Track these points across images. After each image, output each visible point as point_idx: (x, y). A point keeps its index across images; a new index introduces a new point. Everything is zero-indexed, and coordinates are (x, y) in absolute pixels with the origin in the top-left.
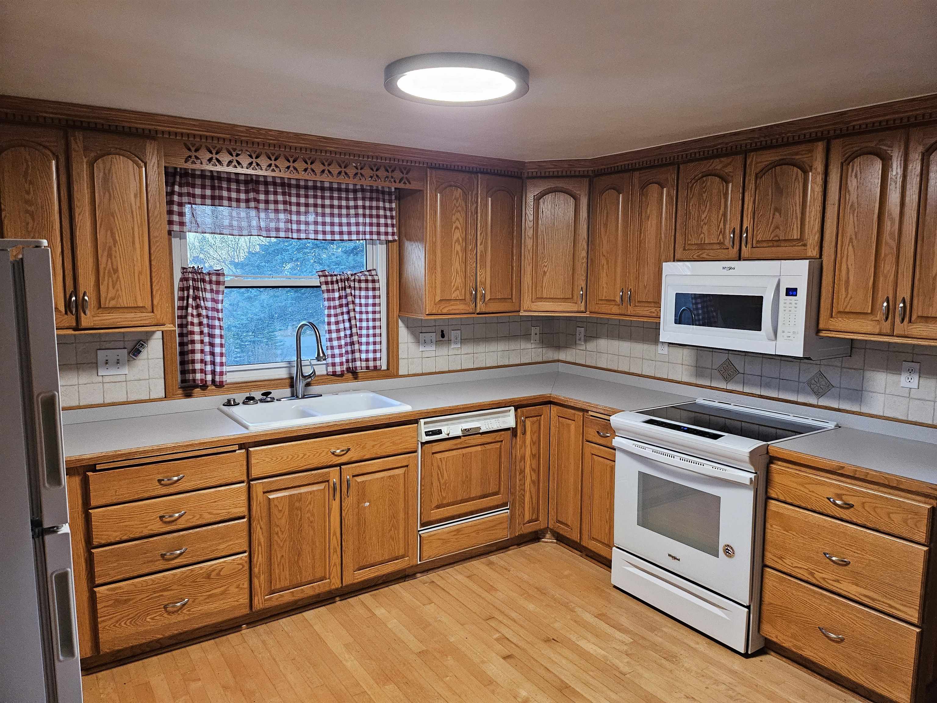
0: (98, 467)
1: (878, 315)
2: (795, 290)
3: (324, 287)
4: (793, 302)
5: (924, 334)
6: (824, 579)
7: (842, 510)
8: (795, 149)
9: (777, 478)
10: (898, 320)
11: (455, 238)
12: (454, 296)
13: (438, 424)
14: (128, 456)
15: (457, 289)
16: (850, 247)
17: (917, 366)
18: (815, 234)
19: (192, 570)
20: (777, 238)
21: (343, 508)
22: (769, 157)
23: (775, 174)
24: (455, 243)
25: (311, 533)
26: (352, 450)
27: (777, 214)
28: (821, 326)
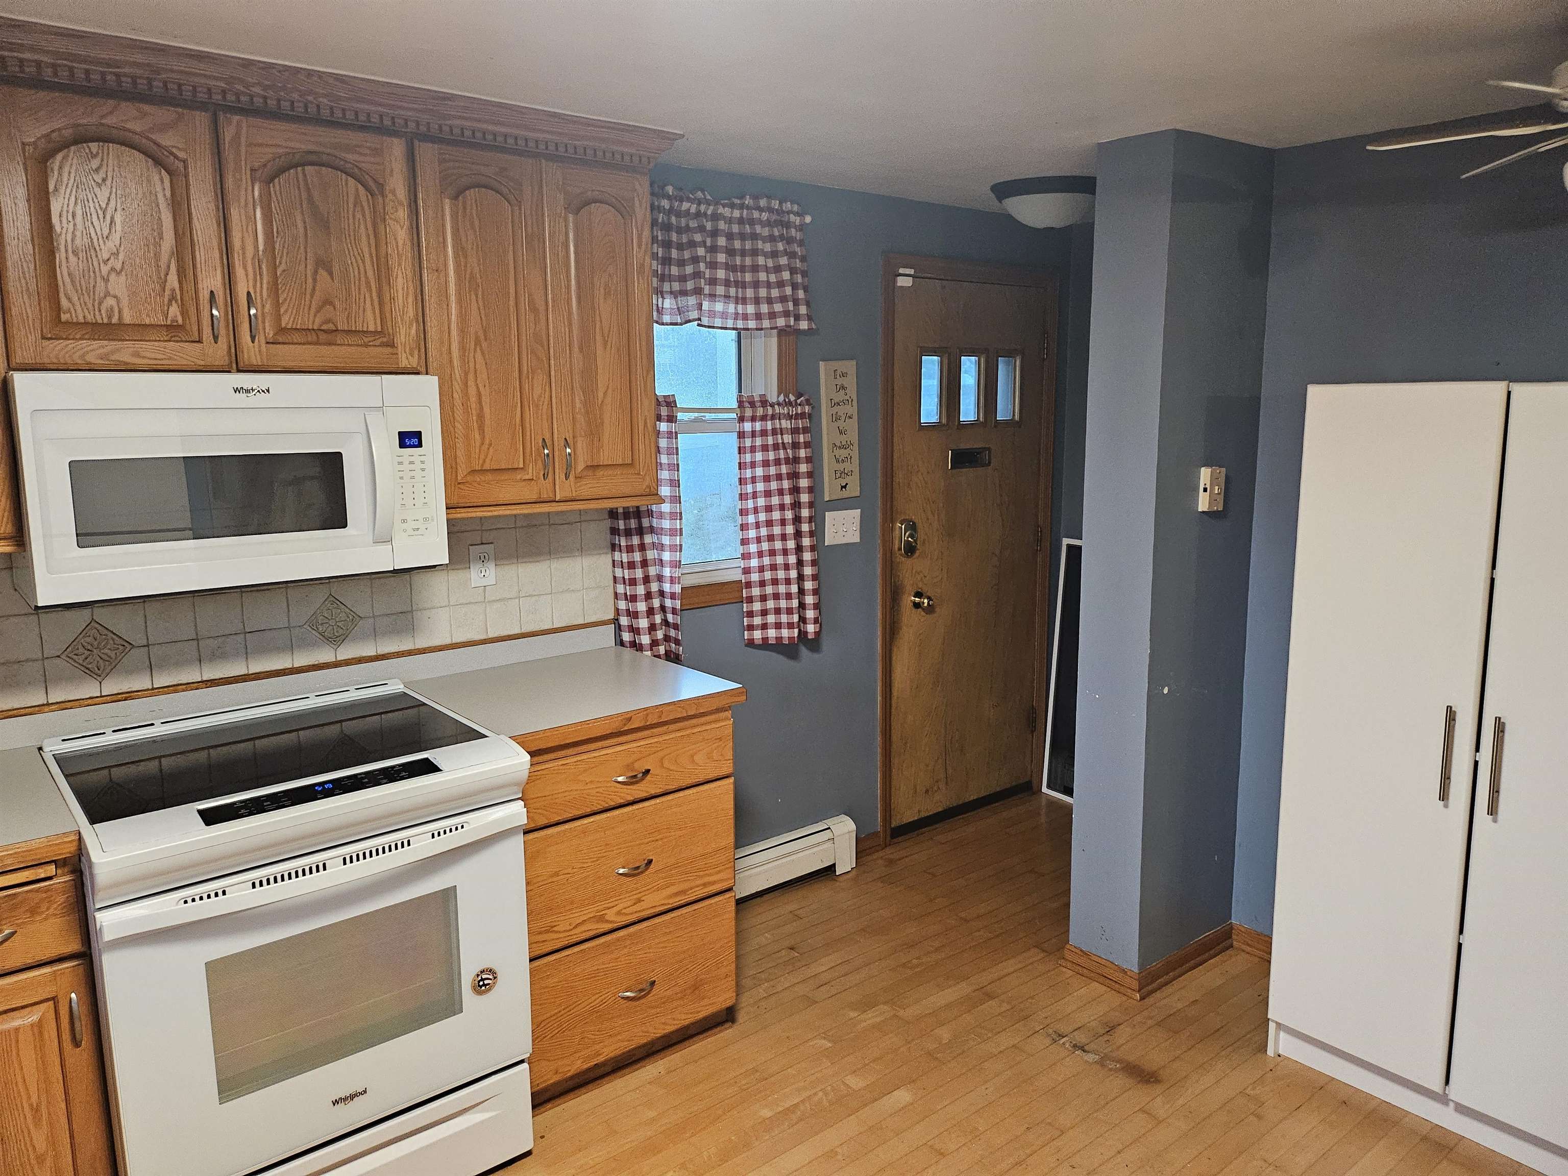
1: (530, 471)
2: (418, 435)
4: (417, 459)
5: (595, 493)
7: (631, 787)
9: (531, 791)
10: (560, 476)
16: (478, 354)
17: (490, 549)
18: (411, 324)
20: (331, 326)
23: (306, 184)
27: (322, 273)
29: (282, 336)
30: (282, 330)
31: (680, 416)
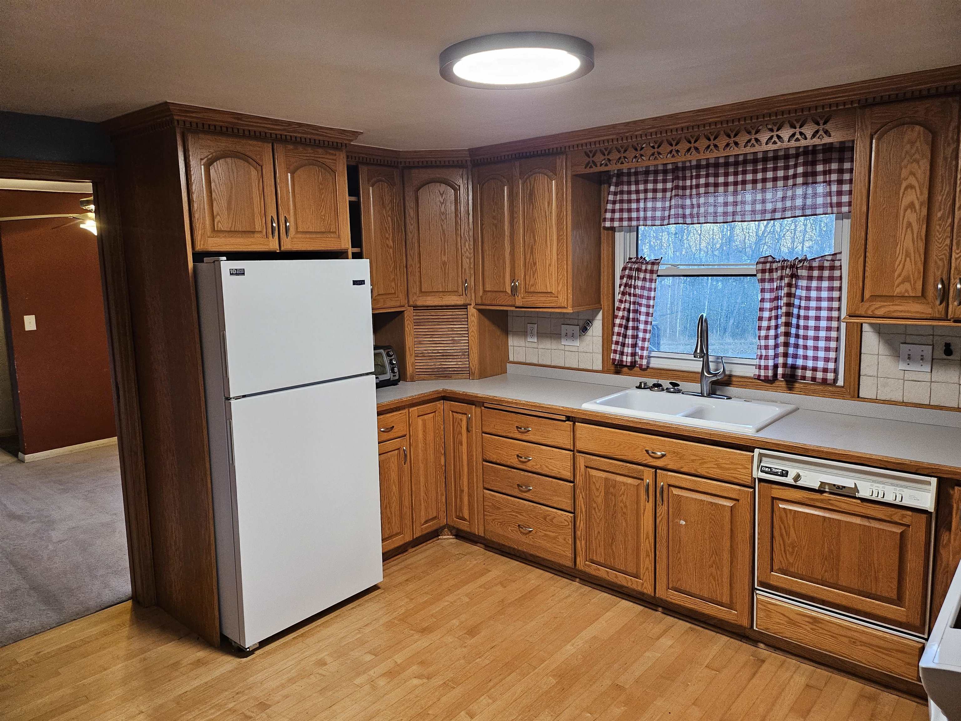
0: (486, 405)
3: (759, 276)
11: (905, 202)
12: (898, 291)
13: (787, 463)
14: (500, 402)
15: (907, 279)
19: (535, 507)
21: (658, 515)
24: (905, 210)
25: (624, 524)
26: (669, 456)
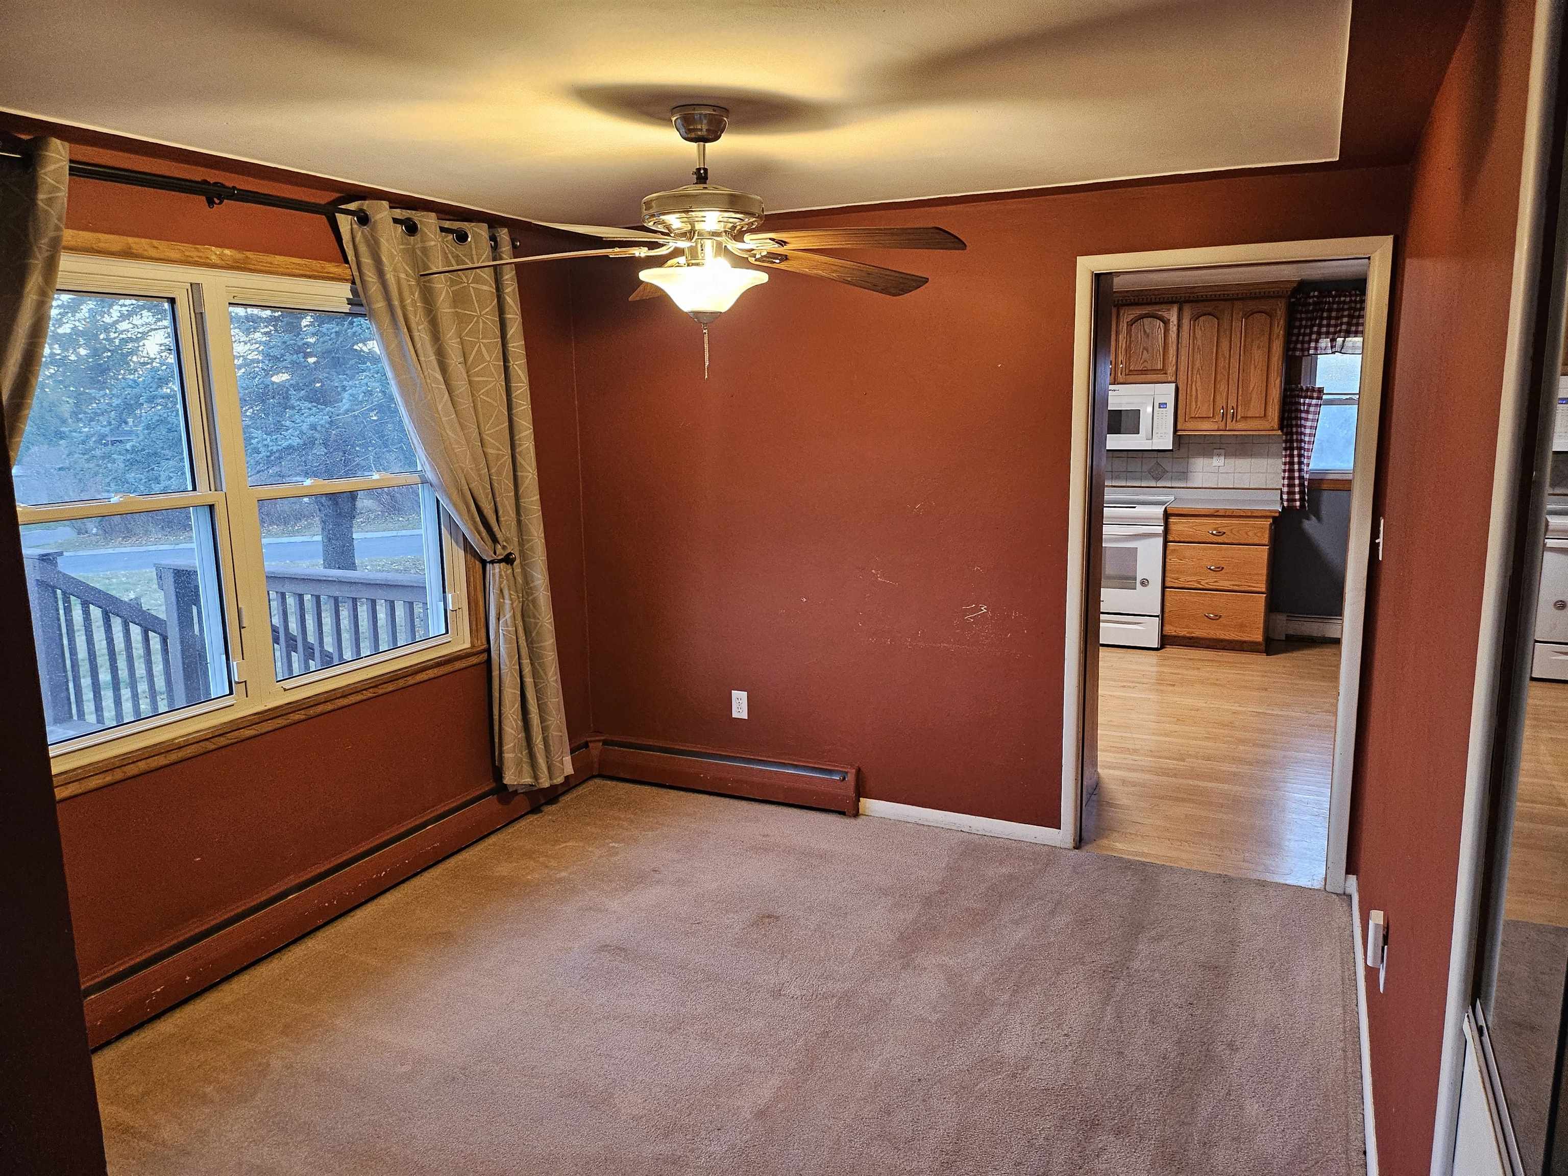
1: (1217, 419)
2: (1165, 404)
4: (1165, 412)
5: (1245, 428)
6: (1207, 583)
7: (1219, 538)
8: (1157, 307)
9: (1173, 527)
10: (1229, 420)
16: (1198, 376)
17: (1223, 451)
18: (1173, 366)
20: (1146, 369)
22: (1138, 311)
23: (1142, 324)
27: (1145, 352)
28: (1179, 427)
29: (1131, 372)
30: (1131, 371)
31: (1324, 397)
